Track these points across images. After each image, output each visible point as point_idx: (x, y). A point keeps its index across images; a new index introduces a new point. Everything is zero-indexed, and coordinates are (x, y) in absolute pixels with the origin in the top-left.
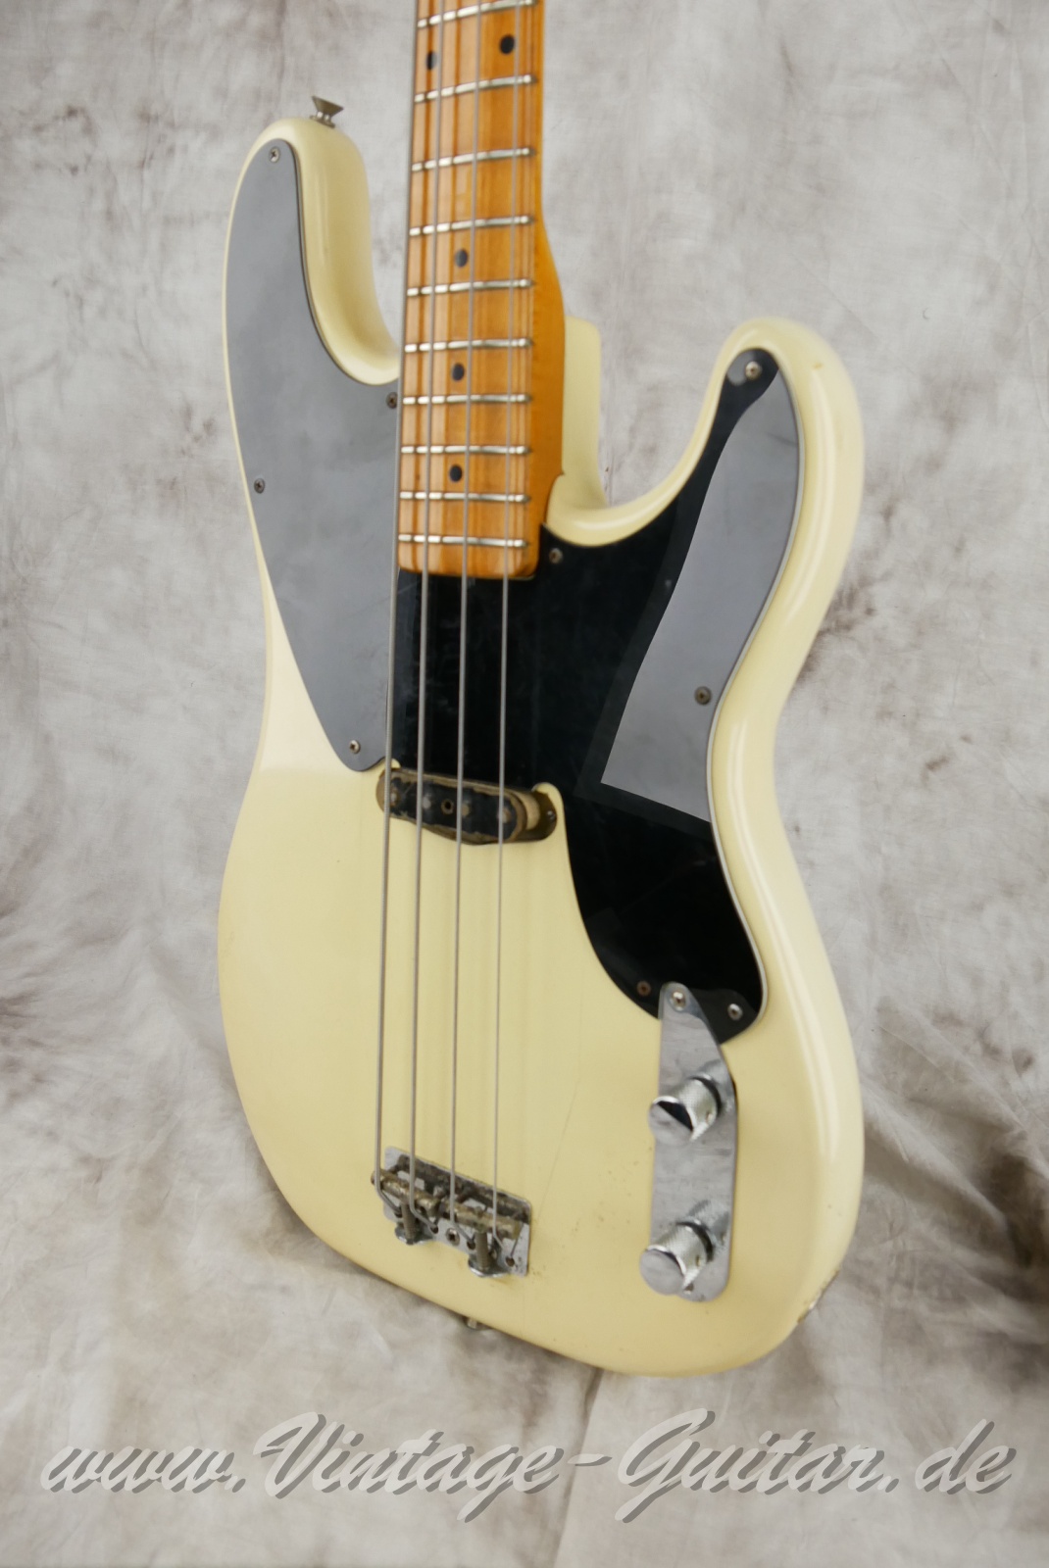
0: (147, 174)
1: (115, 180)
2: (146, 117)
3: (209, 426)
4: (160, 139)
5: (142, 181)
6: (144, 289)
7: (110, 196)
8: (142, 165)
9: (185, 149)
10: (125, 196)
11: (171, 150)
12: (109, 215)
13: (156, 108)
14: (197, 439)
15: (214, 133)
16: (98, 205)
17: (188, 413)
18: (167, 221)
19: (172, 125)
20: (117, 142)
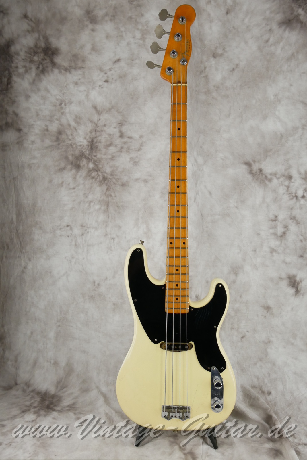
0: (83, 237)
1: (77, 238)
2: (82, 226)
3: (99, 284)
4: (86, 230)
5: (82, 238)
6: (84, 259)
7: (76, 241)
8: (82, 235)
9: (91, 232)
10: (79, 241)
11: (88, 232)
12: (76, 245)
13: (84, 224)
14: (96, 287)
15: (96, 229)
16: (74, 243)
17: (94, 282)
18: (88, 245)
19: (88, 227)
20: (77, 231)
